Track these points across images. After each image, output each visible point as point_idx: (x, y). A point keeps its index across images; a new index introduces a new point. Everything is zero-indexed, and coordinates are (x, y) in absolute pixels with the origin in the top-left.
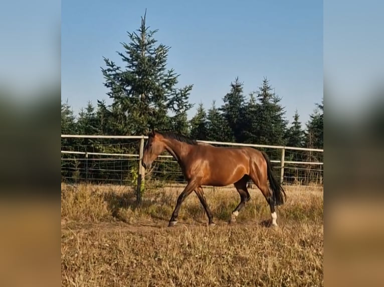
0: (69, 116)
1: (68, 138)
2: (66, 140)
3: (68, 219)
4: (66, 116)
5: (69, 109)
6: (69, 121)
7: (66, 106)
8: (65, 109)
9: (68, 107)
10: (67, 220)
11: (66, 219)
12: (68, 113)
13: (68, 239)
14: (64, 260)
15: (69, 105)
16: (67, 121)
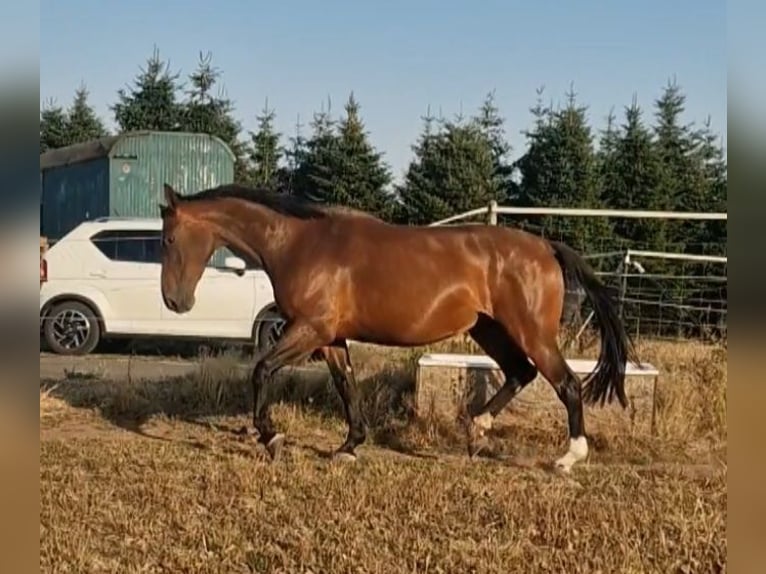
0: (711, 161)
1: (708, 222)
2: (703, 225)
3: (717, 438)
4: (705, 162)
5: (712, 144)
6: (711, 176)
7: (704, 136)
8: (703, 144)
9: (711, 139)
10: (713, 442)
11: (710, 438)
12: (708, 156)
13: (719, 490)
14: (712, 548)
15: (712, 134)
16: (706, 176)
